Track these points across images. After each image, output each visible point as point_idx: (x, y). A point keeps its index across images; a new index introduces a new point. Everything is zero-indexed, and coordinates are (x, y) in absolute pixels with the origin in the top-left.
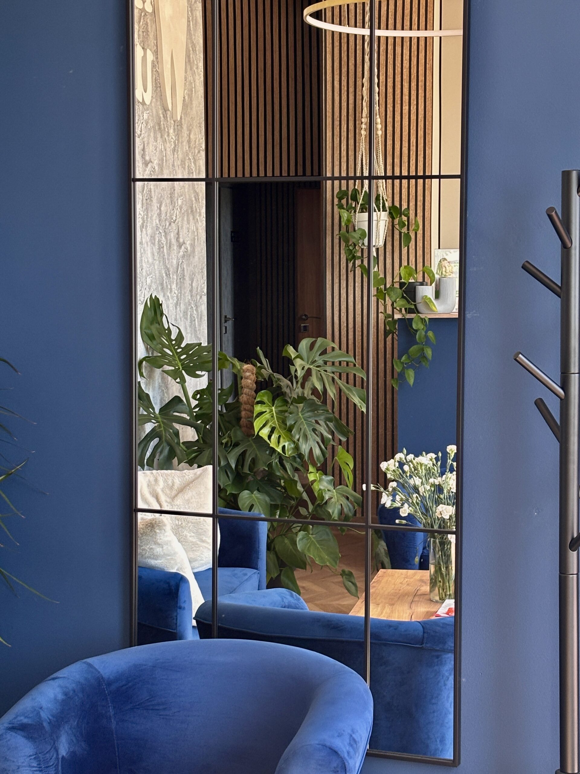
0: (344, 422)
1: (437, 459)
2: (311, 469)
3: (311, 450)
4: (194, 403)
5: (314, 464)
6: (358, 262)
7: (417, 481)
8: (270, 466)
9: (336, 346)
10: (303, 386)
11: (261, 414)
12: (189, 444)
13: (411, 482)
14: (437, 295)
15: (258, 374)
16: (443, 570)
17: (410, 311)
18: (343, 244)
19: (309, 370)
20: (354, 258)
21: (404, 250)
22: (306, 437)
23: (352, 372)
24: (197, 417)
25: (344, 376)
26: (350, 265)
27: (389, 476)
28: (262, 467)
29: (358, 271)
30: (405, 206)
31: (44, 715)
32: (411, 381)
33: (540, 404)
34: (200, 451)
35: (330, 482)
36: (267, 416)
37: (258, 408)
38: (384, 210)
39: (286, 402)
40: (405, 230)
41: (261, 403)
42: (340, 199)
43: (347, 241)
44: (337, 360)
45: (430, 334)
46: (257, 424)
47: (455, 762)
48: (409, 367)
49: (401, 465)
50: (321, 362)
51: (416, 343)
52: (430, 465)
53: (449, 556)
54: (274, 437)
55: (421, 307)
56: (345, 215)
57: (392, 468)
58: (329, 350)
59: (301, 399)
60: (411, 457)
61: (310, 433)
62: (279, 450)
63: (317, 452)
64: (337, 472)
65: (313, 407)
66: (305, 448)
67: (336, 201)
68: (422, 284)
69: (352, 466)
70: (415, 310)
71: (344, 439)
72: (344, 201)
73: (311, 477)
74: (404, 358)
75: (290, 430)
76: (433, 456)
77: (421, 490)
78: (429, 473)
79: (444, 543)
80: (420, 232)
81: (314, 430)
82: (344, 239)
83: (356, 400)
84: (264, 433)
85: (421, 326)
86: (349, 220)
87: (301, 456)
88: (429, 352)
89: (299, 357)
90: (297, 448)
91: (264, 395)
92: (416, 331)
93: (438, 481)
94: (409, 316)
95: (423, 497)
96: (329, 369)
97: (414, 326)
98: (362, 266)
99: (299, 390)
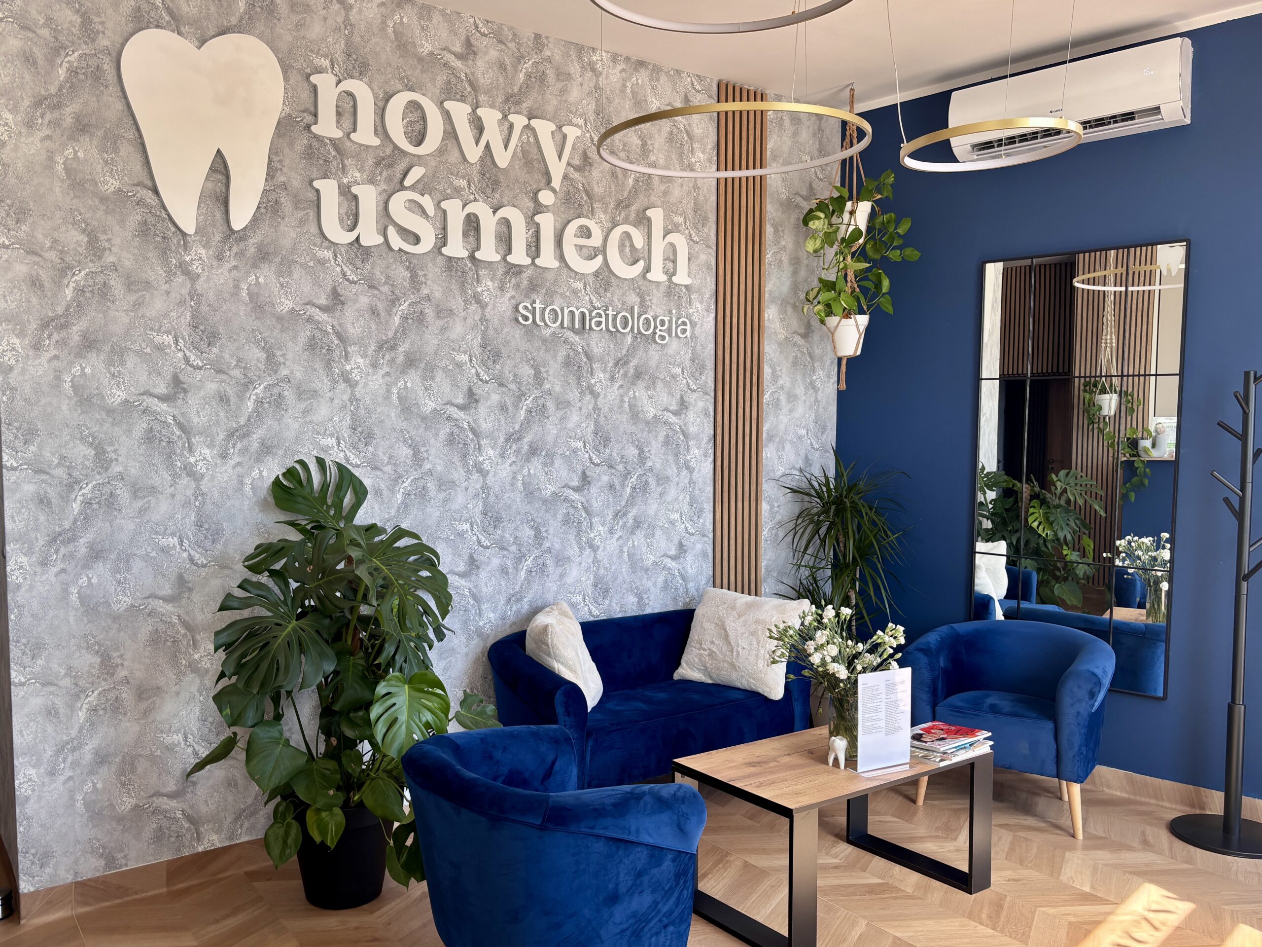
0: (1088, 521)
1: (1154, 541)
2: (1065, 547)
3: (1065, 537)
4: (990, 506)
5: (1067, 545)
6: (1096, 426)
7: (1140, 553)
8: (1038, 544)
9: (1084, 475)
10: (1060, 499)
11: (1033, 513)
12: (987, 530)
13: (1136, 553)
14: (1154, 445)
15: (1032, 490)
16: (1156, 606)
17: (1134, 456)
18: (1086, 415)
19: (1065, 489)
20: (1093, 423)
21: (1129, 418)
22: (1062, 529)
23: (1094, 491)
24: (992, 514)
25: (1089, 493)
26: (1091, 427)
27: (1120, 549)
28: (1033, 545)
29: (1096, 431)
30: (1130, 390)
31: (932, 646)
32: (1133, 500)
33: (1227, 501)
34: (994, 534)
35: (1078, 556)
36: (1037, 515)
37: (1031, 510)
38: (1115, 392)
39: (1049, 507)
40: (1130, 405)
41: (1034, 507)
42: (1085, 386)
43: (1088, 412)
44: (1084, 484)
45: (1148, 470)
46: (1030, 520)
47: (1165, 698)
48: (1131, 490)
49: (1129, 543)
50: (1073, 484)
51: (1137, 476)
52: (1149, 544)
53: (1160, 599)
54: (1041, 527)
55: (1142, 453)
56: (1087, 396)
57: (1123, 544)
58: (1079, 477)
59: (1058, 506)
60: (1136, 538)
61: (1064, 526)
62: (1044, 535)
63: (1069, 537)
64: (1082, 550)
65: (1067, 511)
66: (1061, 535)
67: (1082, 388)
68: (1142, 438)
69: (1092, 547)
70: (1138, 455)
71: (1087, 532)
72: (1088, 388)
73: (1065, 553)
74: (1127, 485)
75: (1051, 524)
76: (1151, 539)
77: (1143, 558)
78: (1148, 550)
79: (1158, 590)
80: (1141, 408)
81: (1067, 525)
82: (1086, 411)
83: (1097, 508)
84: (1035, 525)
85: (1141, 465)
86: (1090, 400)
87: (1058, 540)
88: (1146, 482)
89: (1059, 480)
90: (1056, 534)
91: (1035, 503)
92: (1137, 468)
93: (1154, 554)
94: (1132, 459)
95: (1144, 563)
96: (1078, 488)
97: (1136, 465)
98: (1099, 428)
99: (1057, 501)
